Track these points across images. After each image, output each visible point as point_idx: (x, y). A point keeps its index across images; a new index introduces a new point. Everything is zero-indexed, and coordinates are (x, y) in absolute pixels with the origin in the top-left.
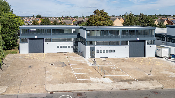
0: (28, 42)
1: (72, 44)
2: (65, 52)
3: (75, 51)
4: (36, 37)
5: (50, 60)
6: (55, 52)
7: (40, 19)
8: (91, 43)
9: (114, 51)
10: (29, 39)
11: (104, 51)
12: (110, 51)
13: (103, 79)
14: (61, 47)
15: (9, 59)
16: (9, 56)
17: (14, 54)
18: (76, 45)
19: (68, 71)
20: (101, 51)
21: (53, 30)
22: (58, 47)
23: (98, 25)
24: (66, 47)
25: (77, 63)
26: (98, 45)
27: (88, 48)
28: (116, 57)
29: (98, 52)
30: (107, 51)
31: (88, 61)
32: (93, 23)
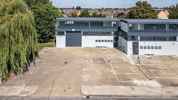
0: (65, 35)
1: (112, 38)
2: (104, 47)
3: (116, 45)
4: (73, 30)
5: (87, 55)
6: (94, 47)
7: (79, 10)
8: (133, 38)
9: (160, 48)
10: (66, 32)
11: (149, 48)
12: (156, 48)
13: (148, 82)
14: (100, 41)
15: (44, 53)
16: (45, 49)
17: (50, 48)
18: (116, 39)
19: (108, 70)
20: (145, 48)
21: (91, 22)
22: (96, 41)
23: (140, 18)
24: (106, 41)
25: (117, 61)
26: (141, 40)
27: (130, 44)
28: (163, 55)
29: (141, 48)
30: (153, 48)
31: (130, 58)
32: (135, 16)
